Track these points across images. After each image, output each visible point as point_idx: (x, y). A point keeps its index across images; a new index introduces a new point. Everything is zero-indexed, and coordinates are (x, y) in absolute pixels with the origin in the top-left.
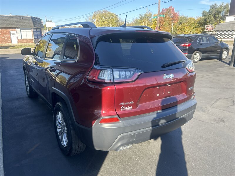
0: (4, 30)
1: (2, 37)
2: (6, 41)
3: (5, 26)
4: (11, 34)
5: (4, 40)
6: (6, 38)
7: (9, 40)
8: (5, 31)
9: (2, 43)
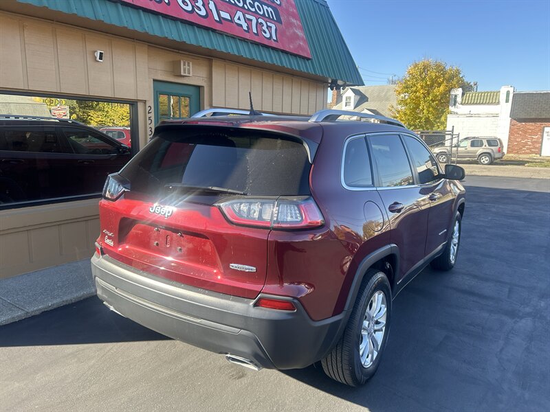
0: (530, 125)
1: (523, 139)
2: (528, 149)
3: (533, 117)
4: (545, 135)
5: (524, 147)
6: (529, 143)
7: (536, 148)
8: (531, 128)
9: (517, 153)
